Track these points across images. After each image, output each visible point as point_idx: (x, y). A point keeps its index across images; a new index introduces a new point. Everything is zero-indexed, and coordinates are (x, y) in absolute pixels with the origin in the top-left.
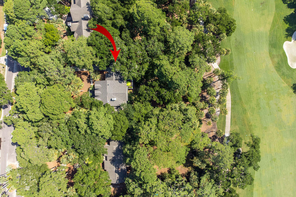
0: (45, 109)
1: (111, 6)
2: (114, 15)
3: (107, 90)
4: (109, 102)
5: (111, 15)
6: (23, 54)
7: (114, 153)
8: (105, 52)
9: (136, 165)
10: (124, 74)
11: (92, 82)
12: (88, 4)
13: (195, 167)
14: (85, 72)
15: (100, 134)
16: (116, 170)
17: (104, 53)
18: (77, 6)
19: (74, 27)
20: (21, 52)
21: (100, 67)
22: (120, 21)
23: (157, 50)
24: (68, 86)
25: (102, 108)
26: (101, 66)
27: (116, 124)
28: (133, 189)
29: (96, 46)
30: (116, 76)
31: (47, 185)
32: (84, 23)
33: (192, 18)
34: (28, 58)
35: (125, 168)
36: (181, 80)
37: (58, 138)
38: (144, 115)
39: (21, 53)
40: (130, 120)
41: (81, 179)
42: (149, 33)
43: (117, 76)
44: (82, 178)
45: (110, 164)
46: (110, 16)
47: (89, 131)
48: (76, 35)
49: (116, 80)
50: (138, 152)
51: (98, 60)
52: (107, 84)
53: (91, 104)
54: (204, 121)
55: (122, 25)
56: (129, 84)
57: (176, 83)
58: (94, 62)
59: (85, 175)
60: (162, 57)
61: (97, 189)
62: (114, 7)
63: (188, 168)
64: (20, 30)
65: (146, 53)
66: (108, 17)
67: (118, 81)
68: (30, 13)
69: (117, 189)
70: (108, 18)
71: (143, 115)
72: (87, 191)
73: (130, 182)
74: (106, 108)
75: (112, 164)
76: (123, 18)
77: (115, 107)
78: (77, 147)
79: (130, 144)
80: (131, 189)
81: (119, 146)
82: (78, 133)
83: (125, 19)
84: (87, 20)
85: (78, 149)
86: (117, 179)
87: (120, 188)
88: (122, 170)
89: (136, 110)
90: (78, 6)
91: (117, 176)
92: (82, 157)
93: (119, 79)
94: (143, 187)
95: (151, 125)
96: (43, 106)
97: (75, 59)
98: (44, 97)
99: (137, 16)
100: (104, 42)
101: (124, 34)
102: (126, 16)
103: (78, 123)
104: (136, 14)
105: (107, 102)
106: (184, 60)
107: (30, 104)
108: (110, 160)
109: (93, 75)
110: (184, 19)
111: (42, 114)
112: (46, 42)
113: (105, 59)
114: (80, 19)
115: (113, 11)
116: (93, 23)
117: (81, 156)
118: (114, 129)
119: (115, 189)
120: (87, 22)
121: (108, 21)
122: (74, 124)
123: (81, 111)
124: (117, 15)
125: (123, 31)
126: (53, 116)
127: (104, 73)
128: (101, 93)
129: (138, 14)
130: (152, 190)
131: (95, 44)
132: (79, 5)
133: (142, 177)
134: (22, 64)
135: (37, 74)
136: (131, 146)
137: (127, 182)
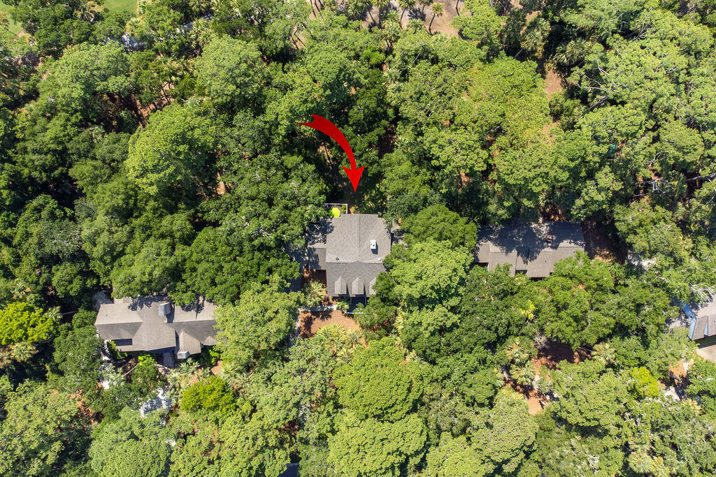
0: (396, 406)
1: (138, 243)
2: (163, 236)
3: (349, 261)
4: (379, 259)
5: (164, 244)
6: (255, 463)
7: (509, 250)
8: (255, 260)
9: (540, 179)
10: (310, 215)
11: (329, 307)
12: (133, 307)
13: (544, 53)
14: (304, 324)
15: (461, 272)
16: (552, 247)
17: (259, 265)
18: (137, 334)
19: (189, 345)
20: (251, 468)
21: (292, 275)
22: (179, 221)
23: (253, 127)
24: (338, 359)
25: (395, 272)
26: (289, 272)
27: (436, 235)
28: (599, 190)
29: (240, 283)
30: (316, 241)
31: (587, 405)
32: (181, 316)
33: (174, 46)
34: (266, 453)
35: (546, 224)
36: (329, 63)
37: (469, 381)
38: (416, 168)
39: (255, 468)
40: (426, 203)
41: (574, 324)
42: (211, 144)
43: (314, 238)
44: (572, 320)
45: (535, 260)
46: (166, 245)
47: (454, 302)
48: (209, 341)
49: (325, 241)
50: (509, 172)
51: (276, 277)
52: (335, 261)
53: (383, 300)
54: (430, 30)
55: (189, 220)
56: (336, 211)
57: (337, 76)
58: (279, 290)
59: (563, 314)
60: (270, 116)
61: (598, 282)
62: (143, 236)
63: (546, 70)
64: (197, 469)
65: (259, 156)
66: (167, 252)
67: (329, 236)
68: (153, 441)
69: (598, 248)
70: (169, 250)
71: (414, 170)
72: (603, 312)
73: (583, 203)
74: (395, 263)
75: (536, 258)
76: (172, 213)
77: (394, 244)
78: (493, 337)
79: (487, 203)
80: (600, 197)
81: (490, 239)
82: (456, 332)
83: (173, 210)
84: (172, 310)
85: (498, 334)
86: (573, 244)
87: (594, 241)
88: (550, 233)
89: (401, 187)
90: (138, 331)
91: (565, 244)
92: (517, 326)
93: (323, 235)
94: (595, 163)
95: (440, 142)
96: (390, 411)
97: (272, 331)
98: (367, 408)
99: (168, 171)
100: (231, 263)
101: (212, 216)
102: (165, 206)
103: (431, 328)
104: (162, 175)
105: (381, 262)
106: (278, 63)
107: (383, 444)
108: (526, 262)
109: (313, 299)
110: (176, 65)
111: (408, 417)
112: (228, 410)
113: (272, 261)
114: (171, 329)
115: (152, 238)
116: (180, 293)
117: (515, 330)
118: (450, 238)
119: (597, 254)
120: (178, 309)
121: (177, 252)
122: (436, 339)
123: (402, 327)
124: (163, 230)
125: (204, 218)
126: (414, 389)
127: (307, 275)
128: (357, 279)
129: (162, 170)
130: (603, 138)
131: (235, 287)
132: (134, 327)
133: (572, 165)
134: (283, 469)
135: (308, 430)
136: (491, 201)
137: (582, 212)
